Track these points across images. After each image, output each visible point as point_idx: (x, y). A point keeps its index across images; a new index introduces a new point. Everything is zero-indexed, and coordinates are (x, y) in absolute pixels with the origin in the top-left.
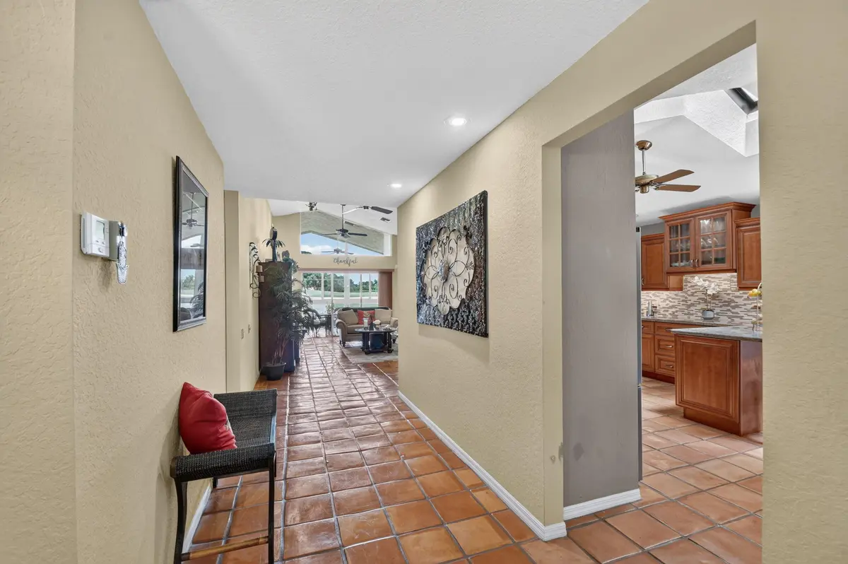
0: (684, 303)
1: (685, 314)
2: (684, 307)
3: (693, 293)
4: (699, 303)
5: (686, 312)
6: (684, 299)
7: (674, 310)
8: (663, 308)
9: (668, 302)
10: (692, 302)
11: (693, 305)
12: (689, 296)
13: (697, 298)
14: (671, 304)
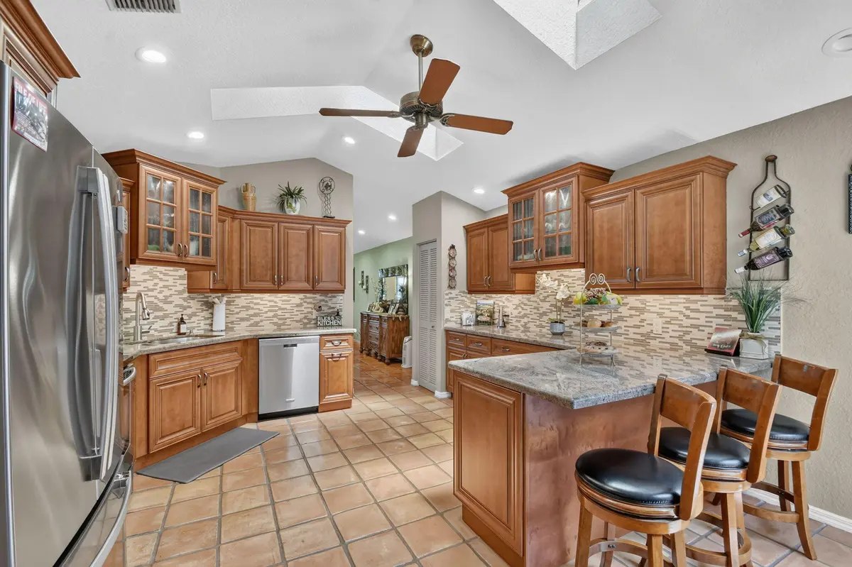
0: (536, 311)
1: (537, 326)
2: (535, 316)
3: (545, 297)
4: (552, 311)
5: (538, 323)
6: (535, 305)
7: (526, 320)
8: (516, 317)
9: (520, 310)
10: (544, 310)
11: (544, 314)
12: (542, 301)
13: (549, 304)
14: (523, 312)
